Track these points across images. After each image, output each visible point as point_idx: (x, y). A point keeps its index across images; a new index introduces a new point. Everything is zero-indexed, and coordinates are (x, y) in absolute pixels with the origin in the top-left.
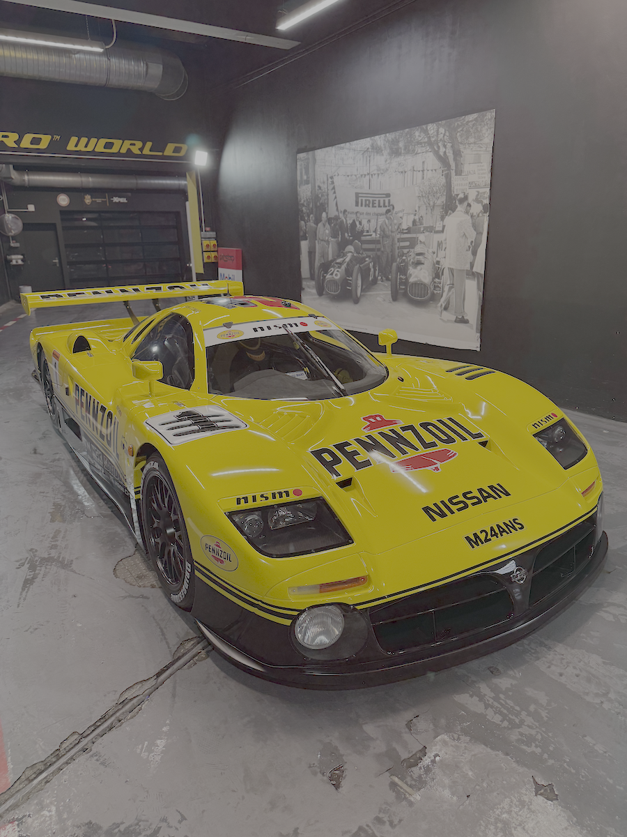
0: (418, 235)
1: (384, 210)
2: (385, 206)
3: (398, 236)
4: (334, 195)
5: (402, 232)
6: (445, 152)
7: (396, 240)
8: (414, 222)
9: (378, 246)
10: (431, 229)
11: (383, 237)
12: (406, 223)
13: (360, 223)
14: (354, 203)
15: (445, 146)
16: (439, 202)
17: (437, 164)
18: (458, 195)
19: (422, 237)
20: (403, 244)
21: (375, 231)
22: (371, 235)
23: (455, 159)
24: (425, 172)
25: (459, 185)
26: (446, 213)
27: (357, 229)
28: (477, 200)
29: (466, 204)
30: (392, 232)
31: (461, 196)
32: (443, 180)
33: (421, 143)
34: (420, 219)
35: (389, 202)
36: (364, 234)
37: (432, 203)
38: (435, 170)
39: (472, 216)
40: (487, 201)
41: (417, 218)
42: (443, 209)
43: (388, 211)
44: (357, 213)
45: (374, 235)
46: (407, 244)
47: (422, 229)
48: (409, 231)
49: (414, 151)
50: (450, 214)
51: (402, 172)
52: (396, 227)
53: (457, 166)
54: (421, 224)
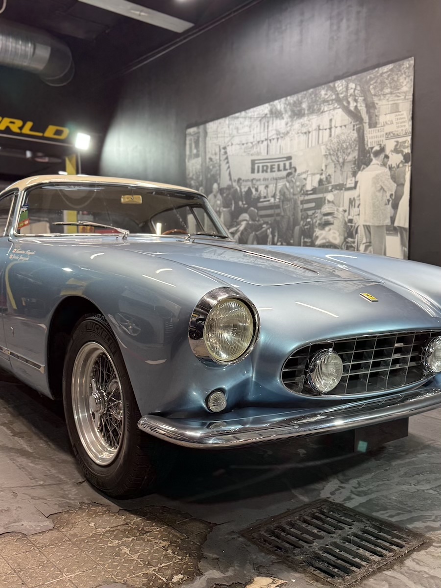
0: (325, 195)
1: (284, 173)
2: (285, 169)
3: (302, 198)
4: (227, 165)
5: (306, 193)
6: (356, 107)
7: (299, 202)
8: (321, 182)
9: (277, 211)
10: (341, 187)
11: (283, 202)
12: (311, 183)
13: (257, 190)
14: (250, 170)
15: (356, 101)
16: (350, 158)
17: (347, 119)
18: (372, 148)
19: (330, 197)
20: (306, 206)
21: (274, 196)
22: (269, 201)
23: (368, 112)
24: (333, 130)
25: (373, 138)
26: (359, 168)
27: (253, 196)
28: (396, 151)
29: (382, 156)
30: (294, 194)
31: (377, 148)
32: (355, 135)
33: (328, 101)
34: (327, 178)
35: (290, 164)
36: (261, 200)
37: (341, 160)
38: (345, 126)
39: (390, 168)
40: (408, 150)
41: (323, 177)
42: (355, 164)
43: (289, 174)
44: (252, 180)
45: (272, 200)
46: (313, 205)
47: (330, 188)
48: (314, 191)
49: (319, 110)
50: (364, 168)
51: (305, 133)
52: (299, 189)
53: (370, 118)
54: (329, 182)
